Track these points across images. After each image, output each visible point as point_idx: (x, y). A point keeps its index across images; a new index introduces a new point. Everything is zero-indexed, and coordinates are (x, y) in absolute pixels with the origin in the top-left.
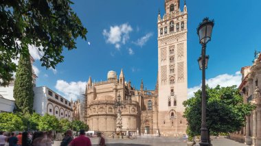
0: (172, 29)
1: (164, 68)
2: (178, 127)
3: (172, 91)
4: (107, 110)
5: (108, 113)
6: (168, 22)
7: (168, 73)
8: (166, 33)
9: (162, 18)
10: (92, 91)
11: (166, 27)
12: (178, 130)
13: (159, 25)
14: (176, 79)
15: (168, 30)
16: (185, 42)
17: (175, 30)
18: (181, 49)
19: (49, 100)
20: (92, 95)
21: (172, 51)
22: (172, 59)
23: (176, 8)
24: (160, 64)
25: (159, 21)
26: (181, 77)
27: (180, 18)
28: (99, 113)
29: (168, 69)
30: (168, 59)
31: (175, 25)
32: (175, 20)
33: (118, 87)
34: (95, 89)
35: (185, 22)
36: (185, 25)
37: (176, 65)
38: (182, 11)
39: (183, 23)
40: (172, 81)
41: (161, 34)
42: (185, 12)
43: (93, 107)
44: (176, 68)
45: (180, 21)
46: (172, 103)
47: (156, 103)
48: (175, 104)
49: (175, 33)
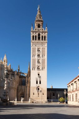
0: (39, 38)
1: (34, 60)
2: (42, 97)
3: (39, 75)
6: (37, 33)
7: (36, 63)
8: (36, 39)
11: (36, 36)
12: (42, 99)
13: (32, 33)
16: (46, 48)
17: (41, 38)
21: (39, 51)
22: (39, 55)
23: (41, 27)
27: (44, 33)
29: (37, 61)
30: (37, 55)
31: (41, 36)
32: (41, 33)
35: (46, 36)
37: (41, 60)
38: (45, 30)
40: (39, 69)
41: (33, 39)
45: (44, 35)
46: (39, 82)
47: (28, 81)
48: (40, 83)
49: (41, 41)
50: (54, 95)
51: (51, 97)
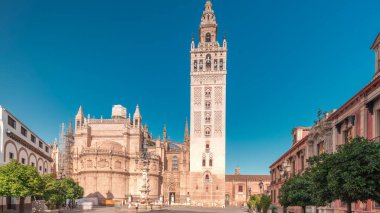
0: (208, 65)
1: (198, 114)
2: (214, 194)
3: (208, 146)
4: (113, 164)
5: (114, 169)
6: (204, 55)
7: (203, 122)
8: (201, 68)
9: (196, 47)
10: (85, 131)
11: (201, 61)
12: (214, 198)
13: (193, 55)
14: (213, 131)
15: (204, 65)
16: (224, 87)
17: (213, 66)
18: (218, 94)
19: (10, 135)
20: (85, 138)
21: (208, 94)
22: (208, 105)
23: (213, 39)
24: (194, 108)
25: (193, 50)
26: (218, 130)
27: (219, 54)
28: (99, 169)
29: (203, 117)
30: (203, 103)
31: (212, 62)
32: (213, 55)
33: (131, 132)
34: (89, 129)
35: (225, 60)
36: (225, 65)
37: (213, 114)
38: (221, 46)
39: (221, 61)
40: (208, 133)
41: (195, 68)
42: (225, 48)
43: (88, 158)
44: (213, 117)
45: (219, 57)
46: (207, 162)
47: (185, 161)
48: (211, 164)
49: (212, 71)
50: (241, 189)
51: (234, 193)
